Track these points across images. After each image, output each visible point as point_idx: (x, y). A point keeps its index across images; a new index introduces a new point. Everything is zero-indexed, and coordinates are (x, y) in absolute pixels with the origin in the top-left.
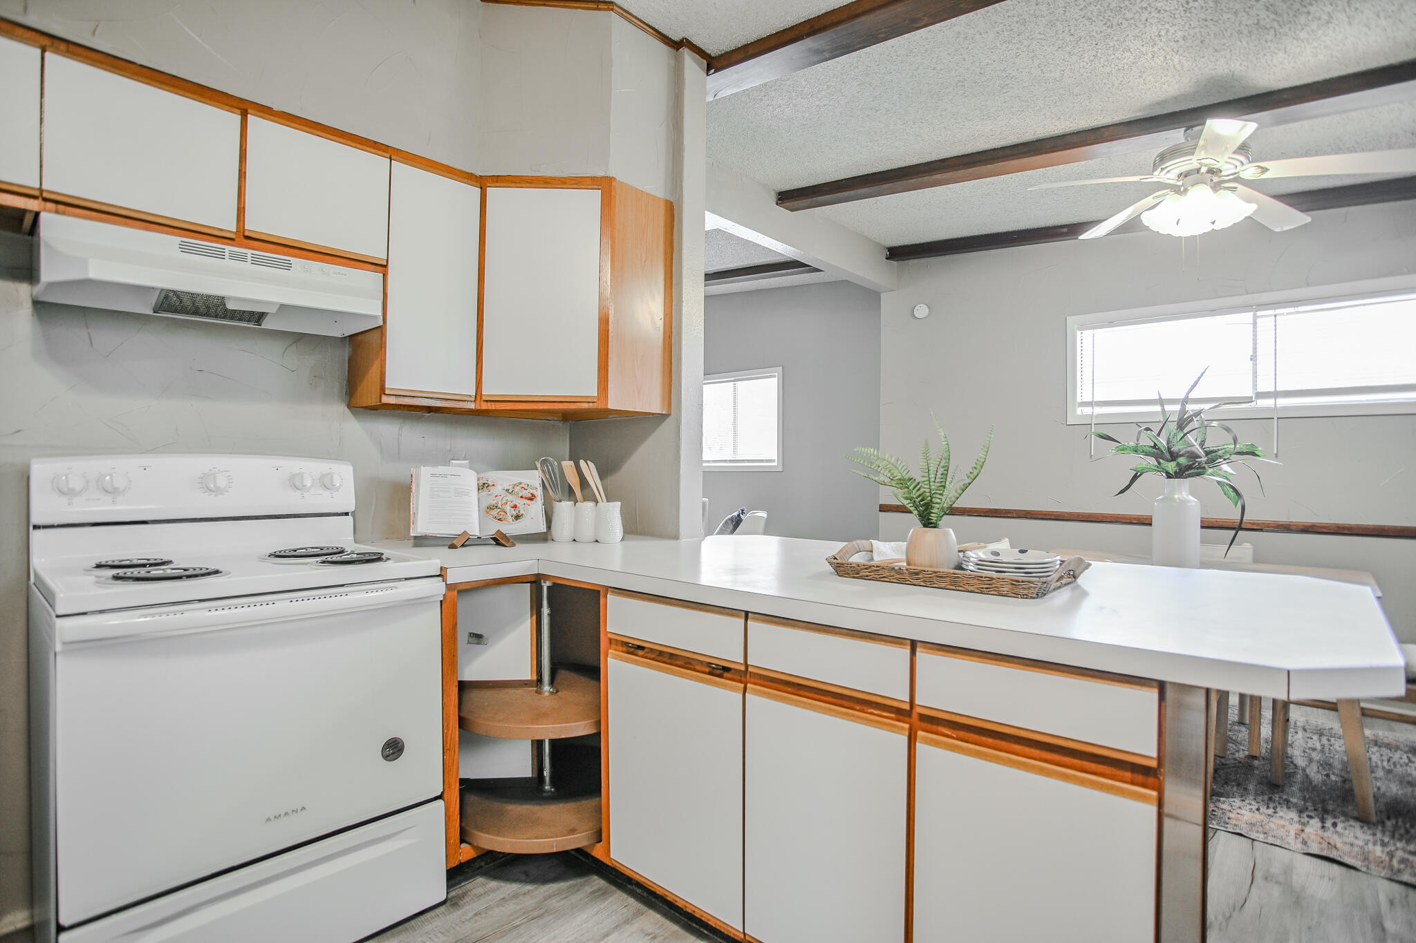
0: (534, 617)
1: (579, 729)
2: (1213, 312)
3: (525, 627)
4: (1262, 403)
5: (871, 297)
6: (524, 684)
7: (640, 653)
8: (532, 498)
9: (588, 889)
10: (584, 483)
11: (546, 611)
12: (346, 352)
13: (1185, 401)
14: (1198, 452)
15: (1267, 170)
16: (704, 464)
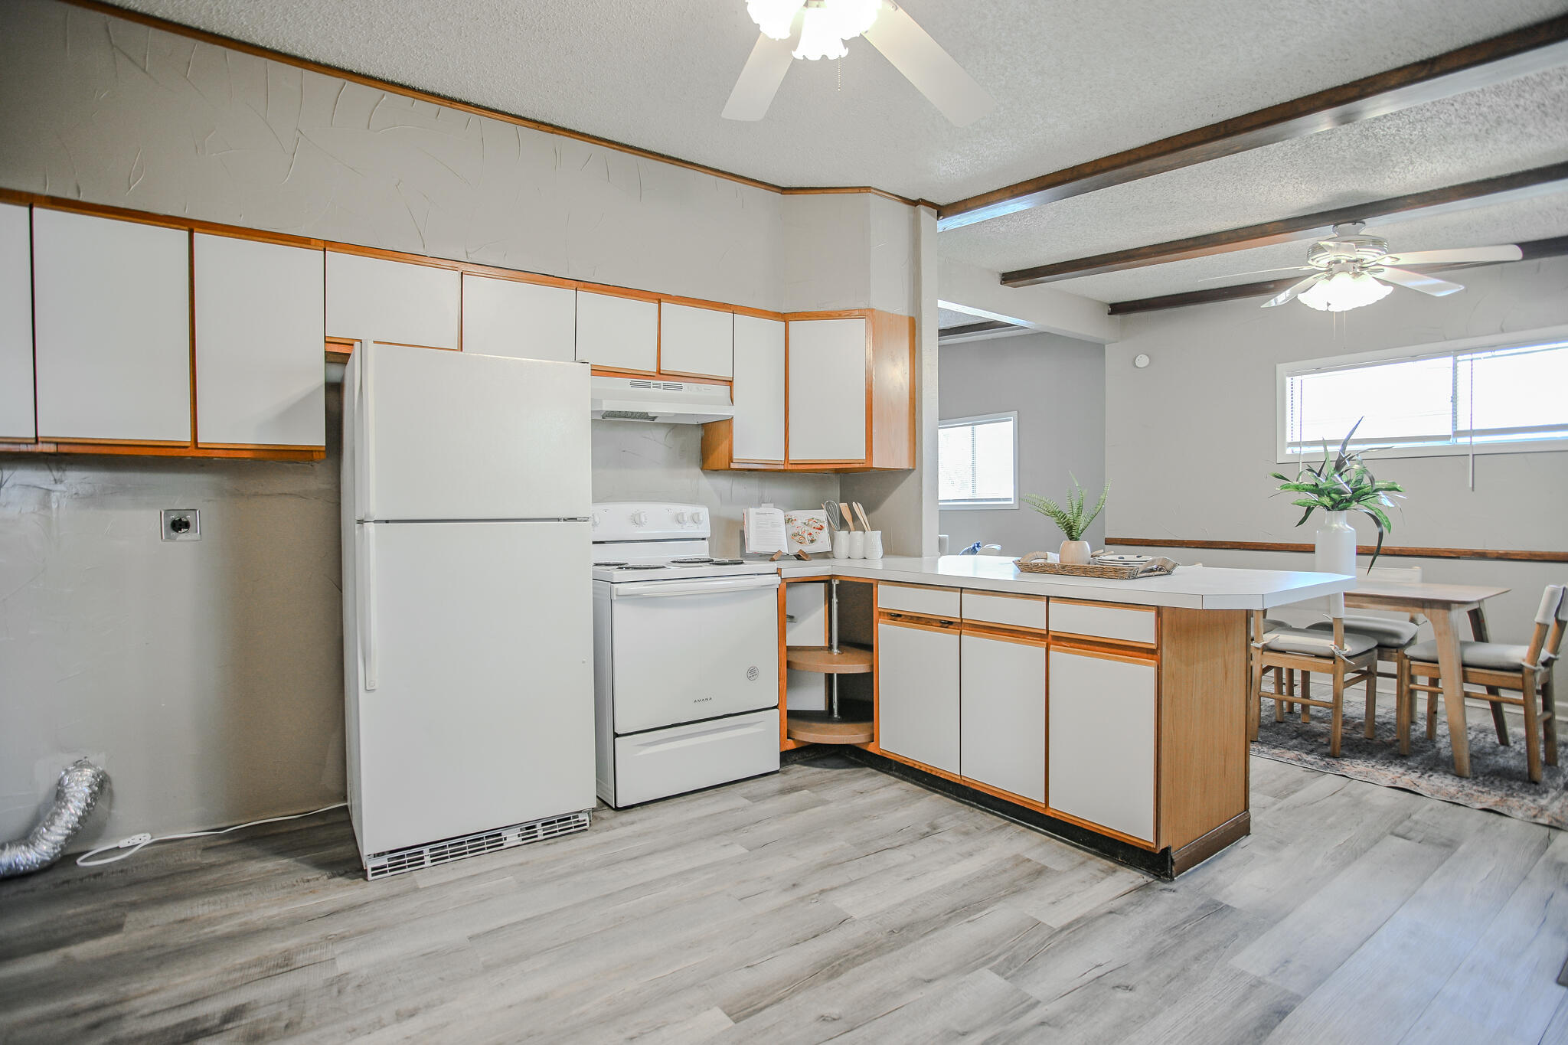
0: (827, 606)
1: (859, 668)
2: (1414, 358)
3: (821, 612)
4: (1462, 440)
5: (1097, 349)
6: (821, 649)
7: (899, 619)
8: (821, 528)
9: (865, 773)
10: (855, 517)
11: (835, 600)
12: (699, 433)
13: (1345, 443)
14: (1345, 490)
15: (1398, 259)
16: (940, 504)
